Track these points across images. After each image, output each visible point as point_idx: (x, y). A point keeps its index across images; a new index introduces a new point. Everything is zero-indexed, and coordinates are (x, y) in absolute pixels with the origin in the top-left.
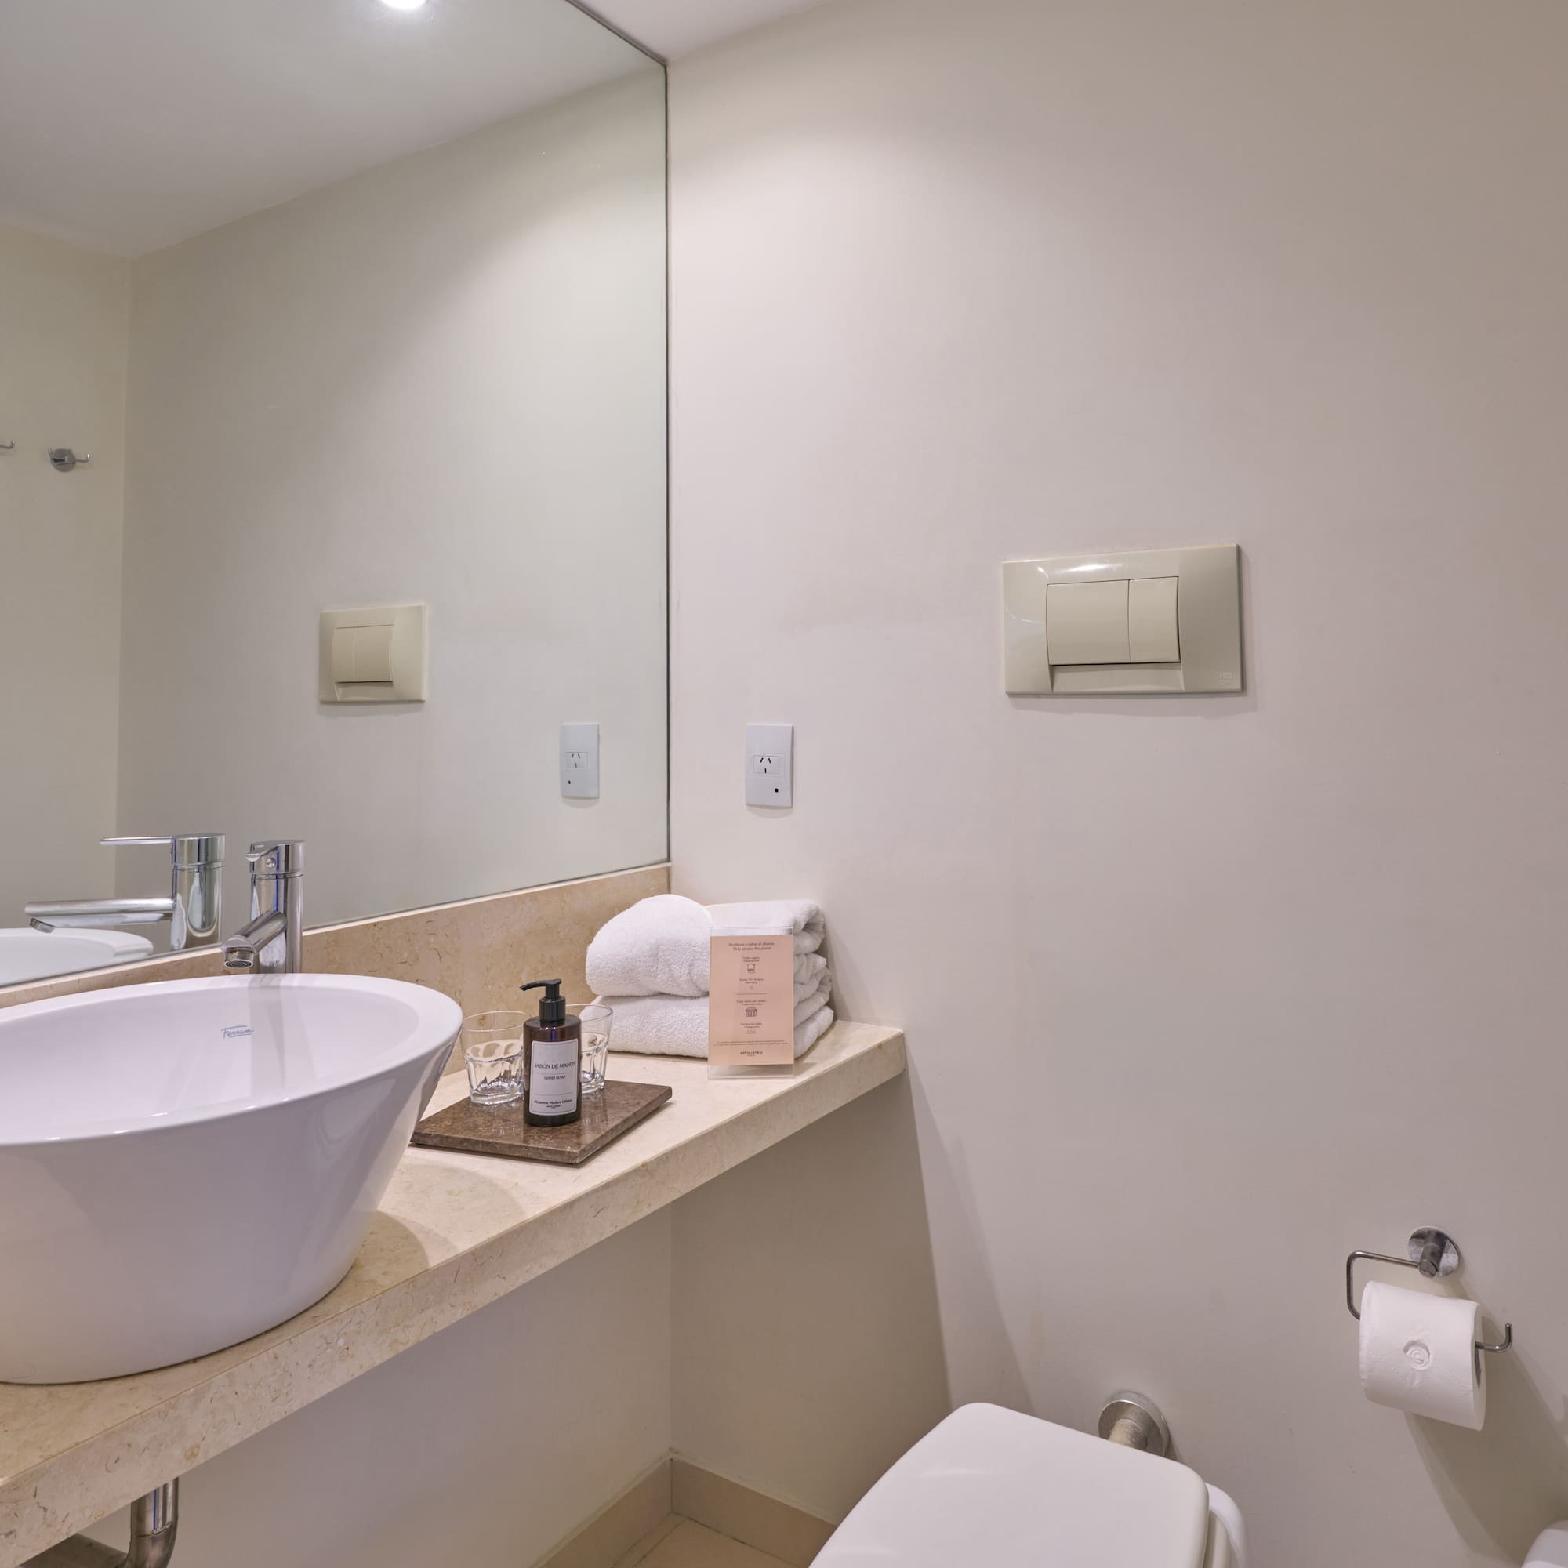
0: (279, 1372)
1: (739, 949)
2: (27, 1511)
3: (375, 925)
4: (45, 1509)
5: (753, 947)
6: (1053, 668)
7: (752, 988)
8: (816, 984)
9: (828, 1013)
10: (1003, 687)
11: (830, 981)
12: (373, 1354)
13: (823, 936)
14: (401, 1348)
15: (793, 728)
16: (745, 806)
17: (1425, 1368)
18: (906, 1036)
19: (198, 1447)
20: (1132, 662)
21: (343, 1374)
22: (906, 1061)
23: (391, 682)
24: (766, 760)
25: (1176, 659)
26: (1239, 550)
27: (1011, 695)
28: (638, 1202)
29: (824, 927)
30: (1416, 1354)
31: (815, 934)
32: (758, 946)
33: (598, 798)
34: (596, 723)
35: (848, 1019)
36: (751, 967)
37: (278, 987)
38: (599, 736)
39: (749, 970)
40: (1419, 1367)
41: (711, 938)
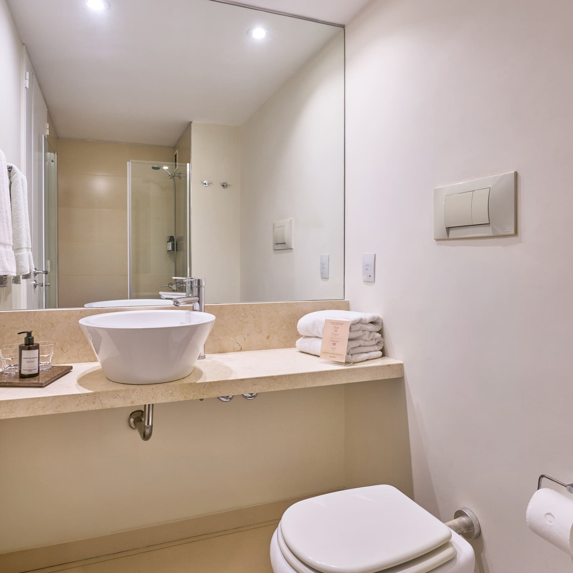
0: (154, 393)
1: (333, 324)
2: (97, 400)
3: (233, 305)
4: (101, 401)
5: (338, 324)
6: (448, 229)
7: (335, 337)
8: (374, 342)
9: (380, 353)
10: (433, 239)
11: (384, 343)
12: (178, 397)
13: (381, 327)
14: (188, 399)
15: (375, 254)
16: (363, 281)
17: (551, 525)
18: (404, 365)
19: (134, 402)
20: (473, 224)
21: (170, 399)
22: (404, 373)
23: (285, 243)
24: (367, 266)
25: (488, 222)
26: (516, 174)
27: (437, 240)
28: (270, 386)
29: (382, 324)
30: (549, 518)
31: (377, 325)
32: (339, 324)
33: (328, 278)
34: (328, 254)
35: (388, 357)
36: (336, 330)
37: (190, 314)
38: (329, 258)
39: (335, 331)
40: (548, 523)
41: (326, 320)
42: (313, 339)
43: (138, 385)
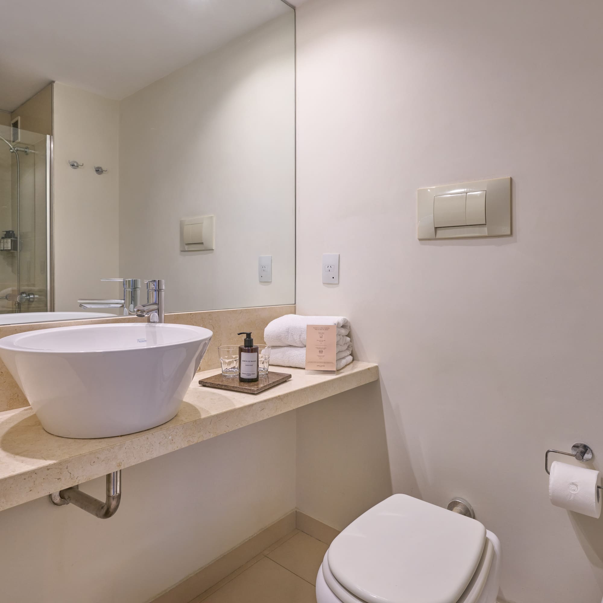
0: (149, 443)
1: (317, 330)
2: (65, 473)
3: (191, 314)
4: (70, 473)
5: (322, 329)
6: (436, 228)
7: (321, 343)
8: (346, 347)
9: (350, 358)
10: (417, 237)
11: (352, 347)
12: (180, 443)
13: (349, 330)
14: (192, 444)
15: (339, 255)
16: (322, 283)
17: (576, 493)
18: (379, 367)
19: (121, 463)
20: (467, 225)
21: (171, 448)
22: (379, 376)
23: (203, 243)
24: (329, 266)
25: (484, 223)
26: (511, 179)
27: (420, 240)
28: (277, 409)
29: (350, 327)
30: (572, 488)
31: (346, 329)
32: (324, 329)
33: (271, 282)
34: (271, 256)
35: (358, 360)
36: (321, 336)
37: (155, 327)
38: (272, 260)
39: (320, 337)
40: (573, 492)
41: (307, 325)
42: (286, 348)
43: (121, 436)
